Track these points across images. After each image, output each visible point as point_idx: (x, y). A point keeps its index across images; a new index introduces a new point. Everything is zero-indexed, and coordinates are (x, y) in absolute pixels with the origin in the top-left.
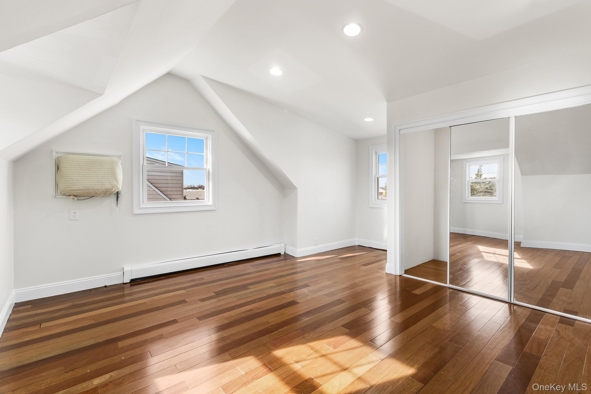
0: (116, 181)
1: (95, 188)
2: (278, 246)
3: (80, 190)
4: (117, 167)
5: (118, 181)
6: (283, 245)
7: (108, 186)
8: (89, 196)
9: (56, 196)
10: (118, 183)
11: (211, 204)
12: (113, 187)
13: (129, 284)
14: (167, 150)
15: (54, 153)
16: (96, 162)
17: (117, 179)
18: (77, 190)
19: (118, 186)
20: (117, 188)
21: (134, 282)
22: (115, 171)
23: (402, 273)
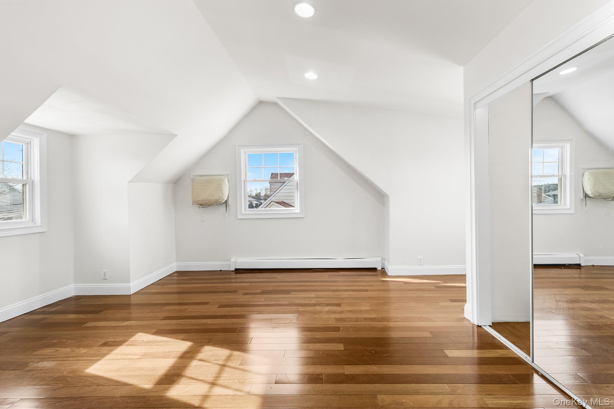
0: (222, 194)
1: (209, 199)
2: (373, 259)
3: (201, 201)
4: (223, 183)
5: (223, 194)
6: (380, 259)
7: (216, 197)
8: (208, 205)
9: (193, 205)
10: (223, 195)
11: (299, 212)
12: (219, 198)
13: (234, 272)
14: (264, 166)
15: (192, 176)
16: (211, 180)
17: (223, 192)
18: (199, 201)
19: (224, 197)
20: (222, 199)
21: (238, 271)
22: (221, 186)
23: (486, 325)
